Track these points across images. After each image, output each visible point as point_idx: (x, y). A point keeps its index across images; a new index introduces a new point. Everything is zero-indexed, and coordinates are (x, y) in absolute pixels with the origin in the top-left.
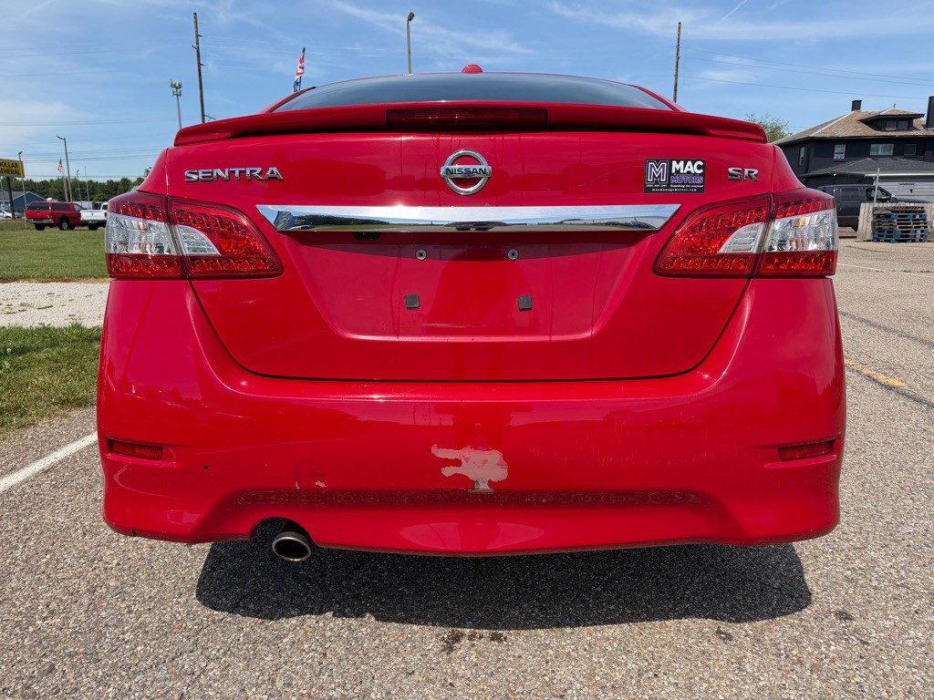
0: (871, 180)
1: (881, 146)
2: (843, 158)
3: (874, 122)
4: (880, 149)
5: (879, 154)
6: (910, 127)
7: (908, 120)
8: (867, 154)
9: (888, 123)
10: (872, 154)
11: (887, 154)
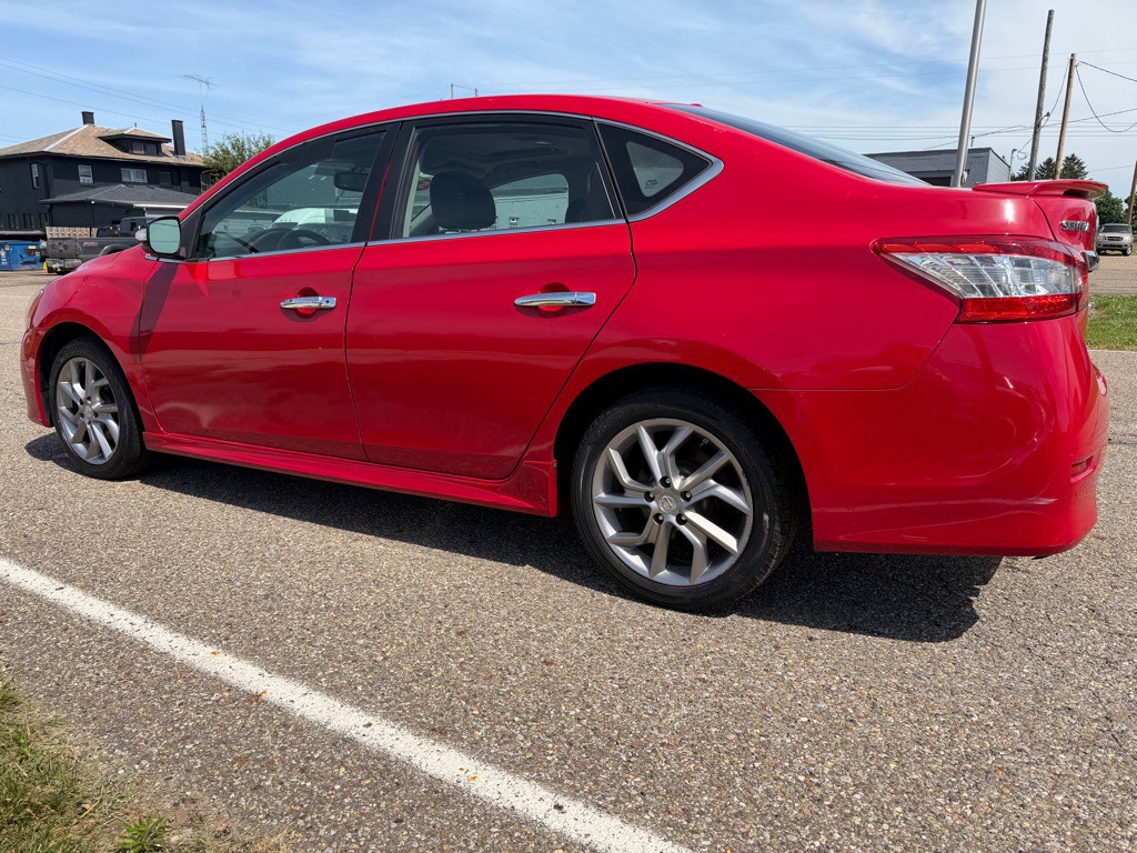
0: (141, 211)
1: (132, 171)
2: (91, 182)
3: (117, 141)
4: (132, 175)
5: (133, 180)
6: (159, 152)
7: (154, 144)
8: (119, 180)
9: (134, 144)
10: (124, 179)
11: (141, 181)
